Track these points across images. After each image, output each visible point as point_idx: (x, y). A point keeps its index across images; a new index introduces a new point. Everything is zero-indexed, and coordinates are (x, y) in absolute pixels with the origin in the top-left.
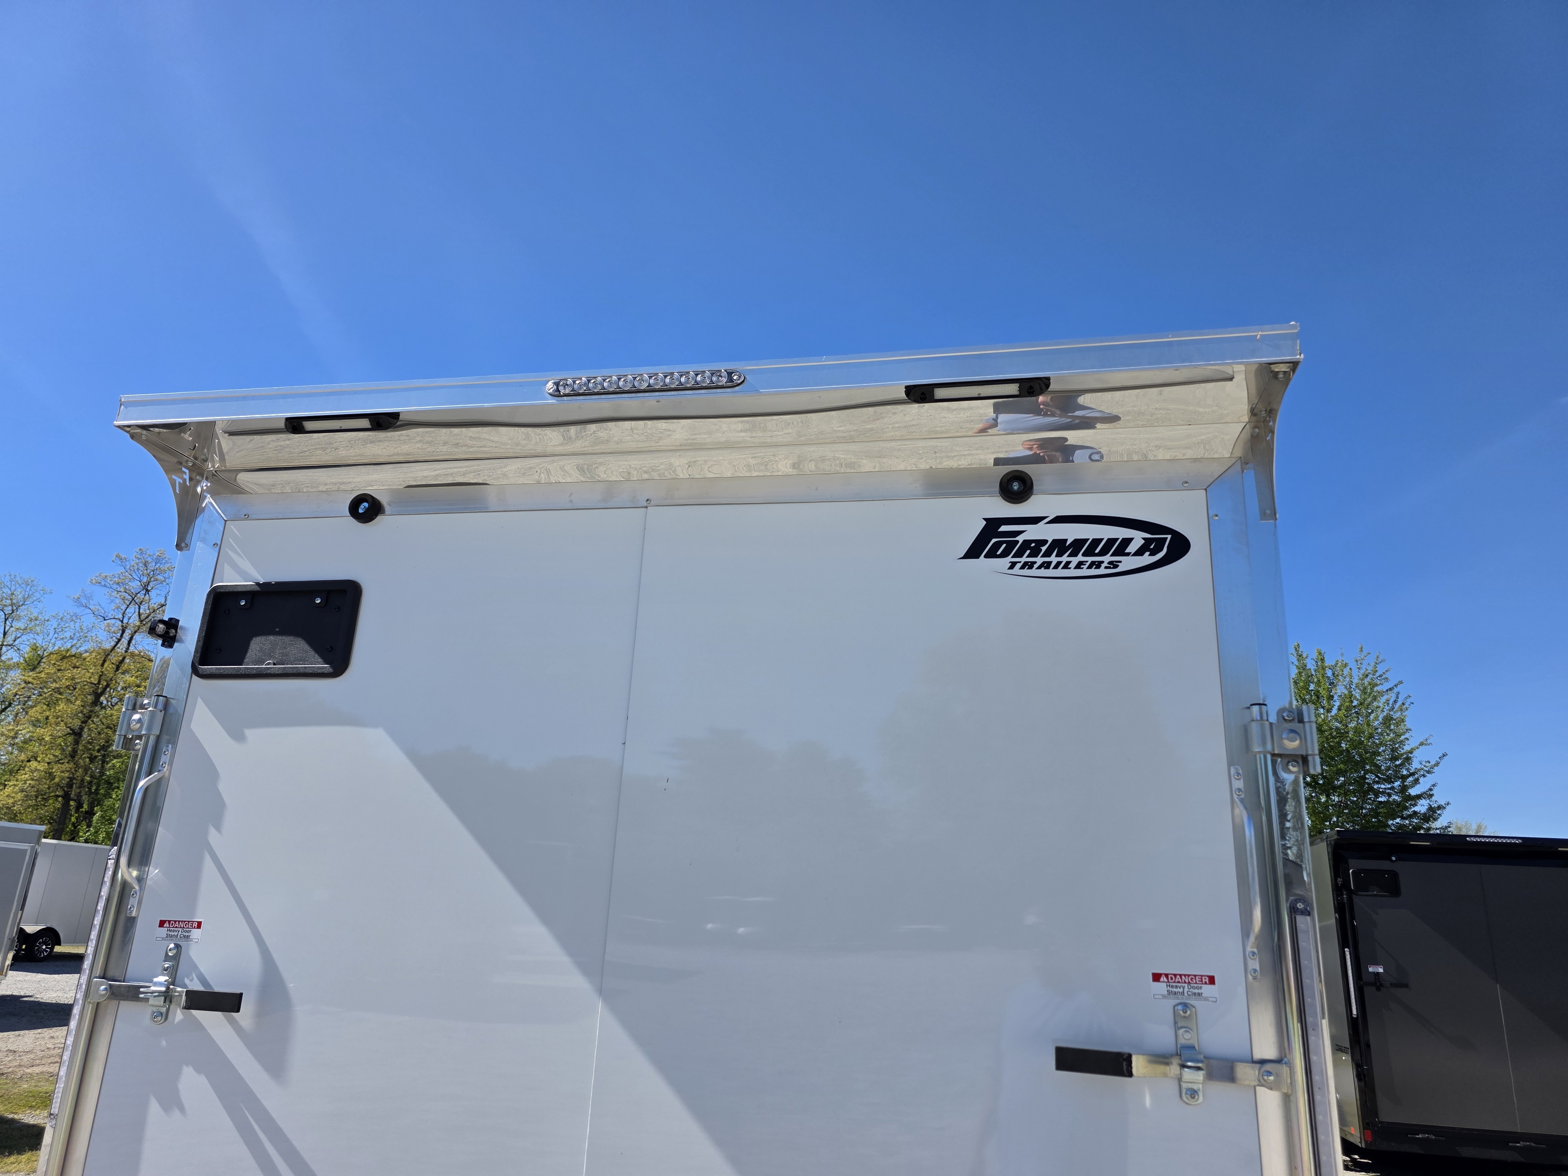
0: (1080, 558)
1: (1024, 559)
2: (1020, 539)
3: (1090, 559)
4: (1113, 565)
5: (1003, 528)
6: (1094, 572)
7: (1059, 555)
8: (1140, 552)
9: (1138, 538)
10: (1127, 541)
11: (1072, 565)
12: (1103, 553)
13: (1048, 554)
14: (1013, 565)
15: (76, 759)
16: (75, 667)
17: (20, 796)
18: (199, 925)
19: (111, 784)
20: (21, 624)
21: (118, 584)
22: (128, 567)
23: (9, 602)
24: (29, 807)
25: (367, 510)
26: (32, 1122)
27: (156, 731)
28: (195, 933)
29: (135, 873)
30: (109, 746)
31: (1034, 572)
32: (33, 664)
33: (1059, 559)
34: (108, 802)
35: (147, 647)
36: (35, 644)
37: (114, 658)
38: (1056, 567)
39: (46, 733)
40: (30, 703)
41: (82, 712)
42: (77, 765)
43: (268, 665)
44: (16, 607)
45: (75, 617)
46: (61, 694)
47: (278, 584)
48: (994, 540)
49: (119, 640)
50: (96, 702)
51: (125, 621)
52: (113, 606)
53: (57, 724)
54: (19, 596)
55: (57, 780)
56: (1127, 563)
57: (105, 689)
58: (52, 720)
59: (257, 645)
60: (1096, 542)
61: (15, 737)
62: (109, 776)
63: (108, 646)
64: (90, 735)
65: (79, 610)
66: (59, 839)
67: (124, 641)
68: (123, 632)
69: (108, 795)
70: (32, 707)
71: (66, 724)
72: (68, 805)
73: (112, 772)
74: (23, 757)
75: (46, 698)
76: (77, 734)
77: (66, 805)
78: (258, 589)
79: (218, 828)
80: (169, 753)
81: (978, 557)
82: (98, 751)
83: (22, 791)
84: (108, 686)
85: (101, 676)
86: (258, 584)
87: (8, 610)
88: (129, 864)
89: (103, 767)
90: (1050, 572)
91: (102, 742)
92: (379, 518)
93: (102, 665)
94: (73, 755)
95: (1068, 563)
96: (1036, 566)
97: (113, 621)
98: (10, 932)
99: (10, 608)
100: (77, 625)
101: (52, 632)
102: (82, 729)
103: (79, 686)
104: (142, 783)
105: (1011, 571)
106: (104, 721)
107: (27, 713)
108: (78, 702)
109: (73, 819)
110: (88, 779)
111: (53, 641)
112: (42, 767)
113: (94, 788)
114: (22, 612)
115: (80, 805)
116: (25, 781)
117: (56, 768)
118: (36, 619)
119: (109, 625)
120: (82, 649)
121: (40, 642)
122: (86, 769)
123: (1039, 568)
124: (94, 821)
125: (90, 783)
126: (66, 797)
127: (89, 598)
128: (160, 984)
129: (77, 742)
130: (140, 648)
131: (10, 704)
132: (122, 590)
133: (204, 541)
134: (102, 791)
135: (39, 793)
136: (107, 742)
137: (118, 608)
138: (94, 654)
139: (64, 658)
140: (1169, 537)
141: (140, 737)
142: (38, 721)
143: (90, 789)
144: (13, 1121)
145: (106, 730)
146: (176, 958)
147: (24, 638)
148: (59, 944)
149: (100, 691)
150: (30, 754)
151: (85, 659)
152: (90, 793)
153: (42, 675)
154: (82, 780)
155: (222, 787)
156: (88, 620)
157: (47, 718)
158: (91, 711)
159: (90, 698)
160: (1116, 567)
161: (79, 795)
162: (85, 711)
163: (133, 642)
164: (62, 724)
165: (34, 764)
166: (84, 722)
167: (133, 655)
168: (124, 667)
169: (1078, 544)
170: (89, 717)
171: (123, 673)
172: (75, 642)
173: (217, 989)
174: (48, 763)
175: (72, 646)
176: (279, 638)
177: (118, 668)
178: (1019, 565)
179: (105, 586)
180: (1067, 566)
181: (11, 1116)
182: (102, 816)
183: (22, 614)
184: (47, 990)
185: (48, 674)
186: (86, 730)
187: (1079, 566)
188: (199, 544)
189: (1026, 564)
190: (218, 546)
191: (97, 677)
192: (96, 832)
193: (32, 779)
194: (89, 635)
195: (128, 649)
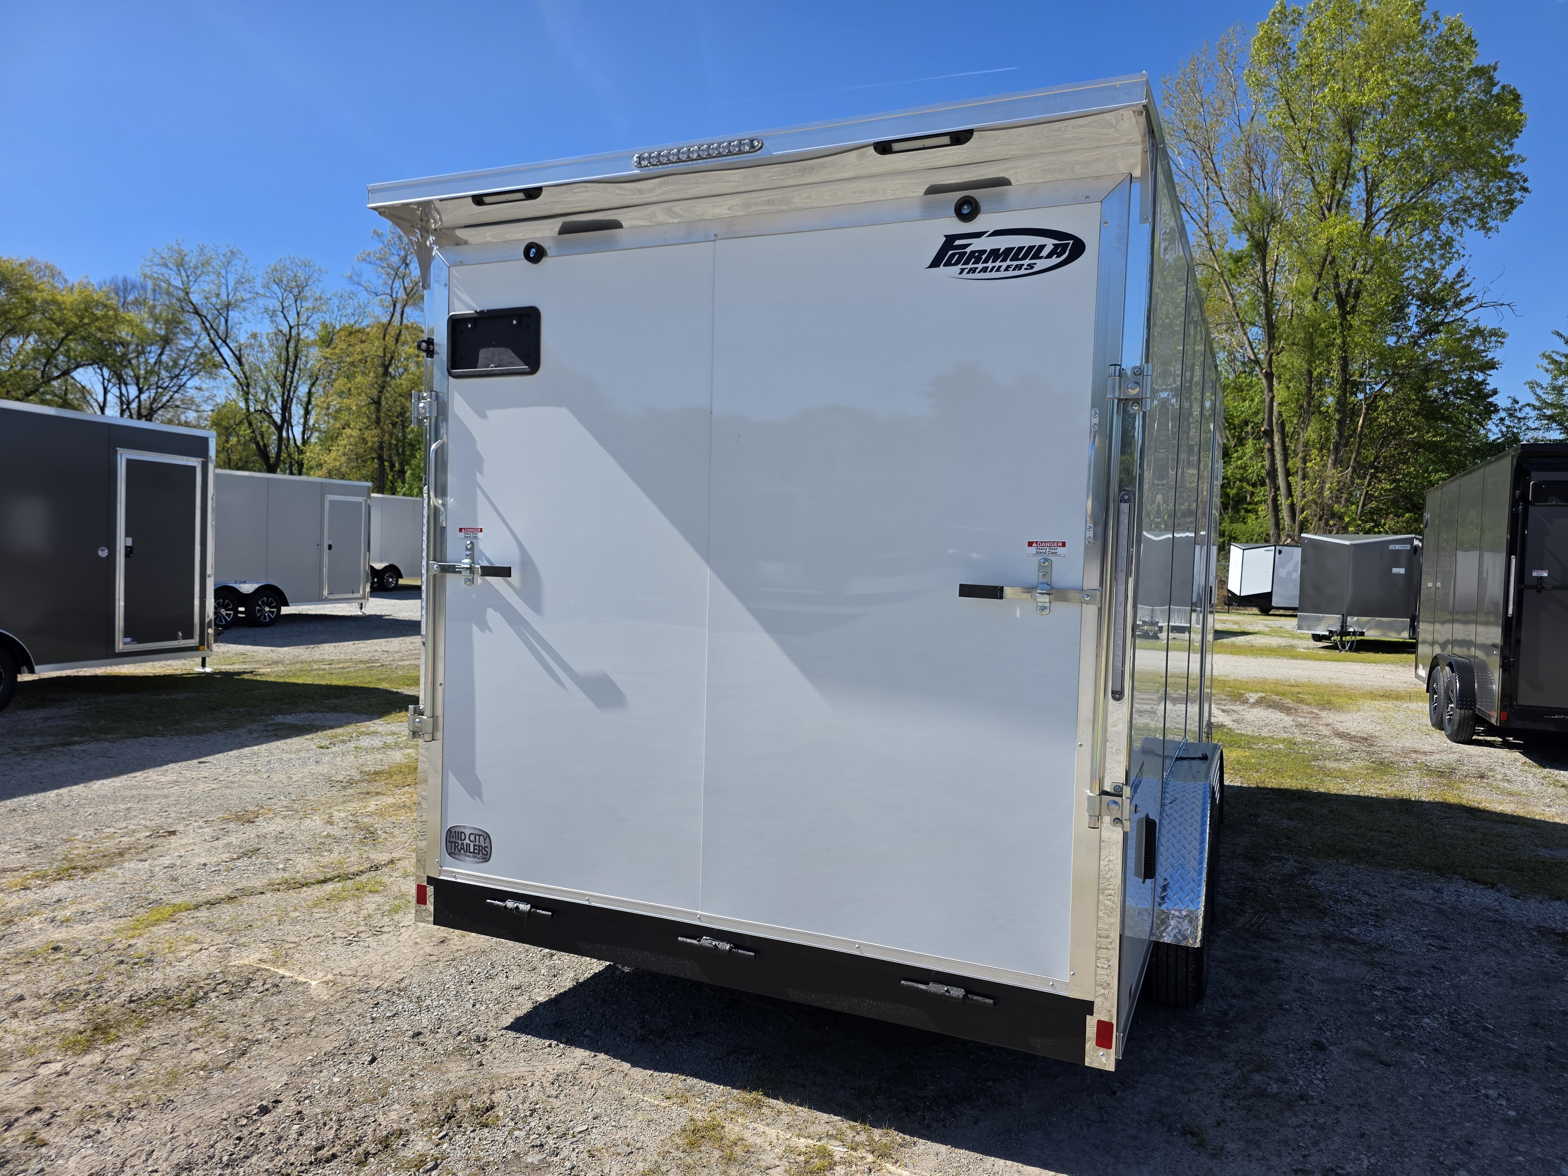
0: (1008, 262)
1: (970, 266)
2: (968, 250)
3: (1015, 263)
4: (1031, 266)
5: (958, 242)
6: (1017, 273)
7: (994, 261)
8: (1049, 256)
9: (1050, 243)
10: (1042, 247)
11: (1002, 269)
12: (1024, 258)
13: (986, 261)
14: (962, 270)
15: (381, 424)
16: (362, 342)
17: (343, 459)
18: (481, 530)
19: (414, 446)
20: (308, 304)
21: (381, 259)
22: (386, 242)
23: (294, 284)
24: (353, 468)
25: (535, 254)
26: (410, 693)
27: (435, 414)
28: (480, 535)
29: (440, 502)
30: (405, 412)
31: (976, 275)
32: (327, 341)
33: (994, 264)
34: (414, 462)
35: (417, 319)
36: (324, 322)
37: (392, 332)
38: (991, 271)
39: (351, 402)
40: (333, 377)
41: (376, 383)
42: (382, 429)
43: (492, 368)
44: (301, 288)
45: (352, 295)
46: (355, 367)
47: (489, 311)
48: (950, 252)
49: (393, 315)
50: (386, 373)
51: (394, 296)
52: (381, 282)
53: (359, 394)
54: (302, 277)
55: (370, 444)
56: (1041, 264)
57: (390, 361)
58: (353, 391)
59: (484, 354)
60: (1020, 249)
61: (328, 409)
62: (411, 439)
63: (385, 320)
64: (387, 403)
65: (353, 288)
66: (382, 493)
67: (397, 315)
68: (395, 306)
69: (413, 456)
70: (335, 380)
71: (366, 394)
72: (384, 465)
73: (412, 435)
74: (338, 425)
75: (344, 372)
76: (377, 403)
77: (382, 465)
78: (476, 315)
79: (481, 473)
80: (444, 427)
81: (939, 266)
82: (397, 417)
83: (344, 454)
84: (392, 358)
85: (384, 349)
86: (476, 312)
87: (296, 291)
88: (436, 496)
89: (404, 431)
90: (988, 275)
91: (399, 409)
92: (544, 259)
93: (384, 339)
94: (378, 421)
95: (1000, 267)
96: (978, 270)
97: (384, 297)
98: (363, 569)
99: (296, 290)
100: (355, 302)
101: (336, 310)
102: (380, 398)
103: (369, 360)
104: (433, 447)
105: (961, 276)
106: (396, 390)
107: (332, 386)
108: (372, 374)
109: (390, 477)
110: (394, 442)
111: (338, 318)
112: (356, 433)
113: (401, 450)
114: (307, 293)
115: (392, 466)
116: (345, 446)
117: (367, 434)
118: (320, 299)
119: (381, 300)
120: (364, 324)
121: (328, 319)
122: (391, 434)
123: (980, 272)
124: (407, 479)
125: (396, 445)
126: (380, 458)
127: (359, 275)
128: (466, 564)
129: (378, 410)
130: (412, 321)
131: (317, 379)
132: (385, 265)
133: (438, 282)
134: (408, 453)
135: (358, 457)
136: (403, 408)
137: (386, 283)
138: (375, 329)
139: (351, 334)
140: (1071, 242)
141: (426, 418)
142: (343, 392)
143: (397, 451)
144: (397, 693)
145: (399, 398)
146: (472, 549)
147: (314, 317)
148: (401, 577)
149: (387, 363)
150: (343, 422)
151: (368, 334)
152: (398, 454)
153: (337, 351)
154: (390, 444)
155: (479, 448)
156: (363, 297)
157: (350, 389)
158: (384, 382)
159: (380, 370)
160: (1032, 268)
161: (390, 456)
162: (379, 382)
163: (405, 315)
164: (363, 394)
165: (348, 431)
166: (381, 392)
167: (407, 327)
168: (402, 338)
169: (1008, 250)
170: (383, 387)
171: (403, 345)
172: (356, 318)
173: (496, 565)
174: (360, 430)
175: (355, 322)
176: (496, 349)
177: (397, 341)
178: (966, 271)
179: (370, 262)
180: (998, 270)
181: (395, 690)
182: (412, 474)
183: (308, 295)
184: (401, 611)
185: (342, 349)
186: (383, 399)
187: (1006, 269)
188: (436, 285)
189: (971, 269)
190: (447, 285)
191: (381, 350)
192: (410, 488)
193: (350, 444)
194: (367, 310)
195: (402, 322)
